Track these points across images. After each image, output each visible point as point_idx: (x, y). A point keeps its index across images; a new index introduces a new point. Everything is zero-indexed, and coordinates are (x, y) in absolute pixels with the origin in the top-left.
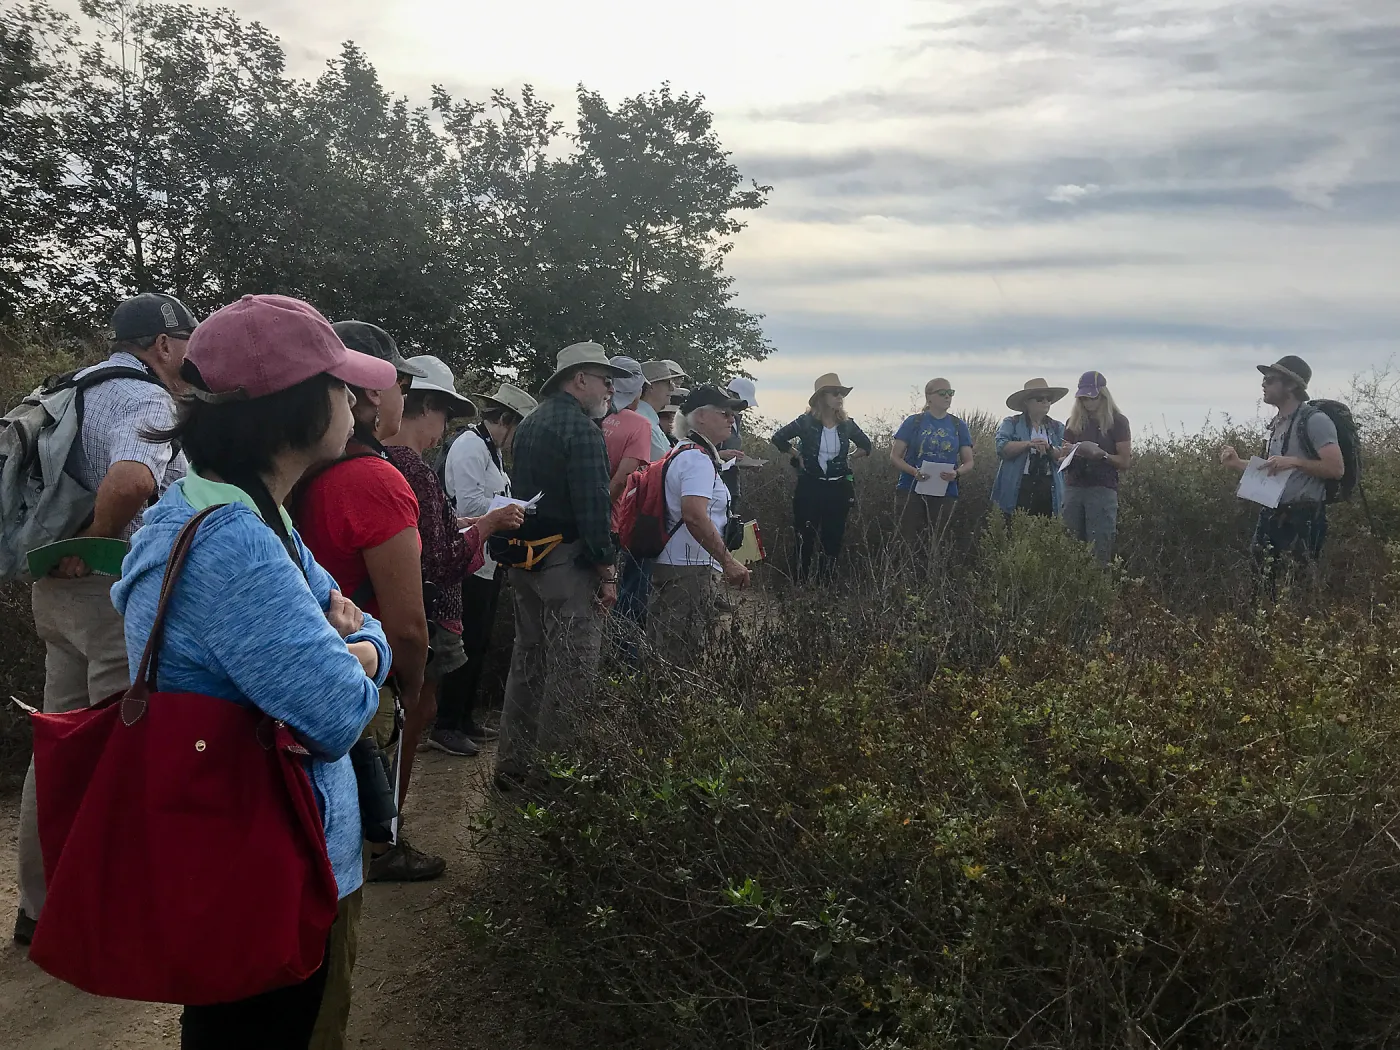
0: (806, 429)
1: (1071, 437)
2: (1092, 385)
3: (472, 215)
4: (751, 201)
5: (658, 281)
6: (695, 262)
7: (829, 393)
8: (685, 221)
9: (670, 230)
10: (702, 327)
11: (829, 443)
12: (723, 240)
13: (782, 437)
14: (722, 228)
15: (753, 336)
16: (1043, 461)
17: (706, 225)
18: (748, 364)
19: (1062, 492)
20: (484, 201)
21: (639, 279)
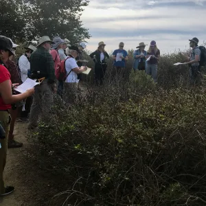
0: (97, 53)
1: (148, 54)
2: (153, 43)
3: (25, 8)
4: (85, 4)
5: (66, 22)
6: (74, 18)
7: (102, 46)
8: (71, 9)
9: (68, 11)
10: (76, 31)
11: (102, 56)
12: (80, 13)
13: (92, 55)
14: (79, 10)
15: (87, 33)
16: (143, 59)
17: (76, 10)
18: (86, 39)
19: (147, 65)
20: (27, 4)
21: (62, 21)
